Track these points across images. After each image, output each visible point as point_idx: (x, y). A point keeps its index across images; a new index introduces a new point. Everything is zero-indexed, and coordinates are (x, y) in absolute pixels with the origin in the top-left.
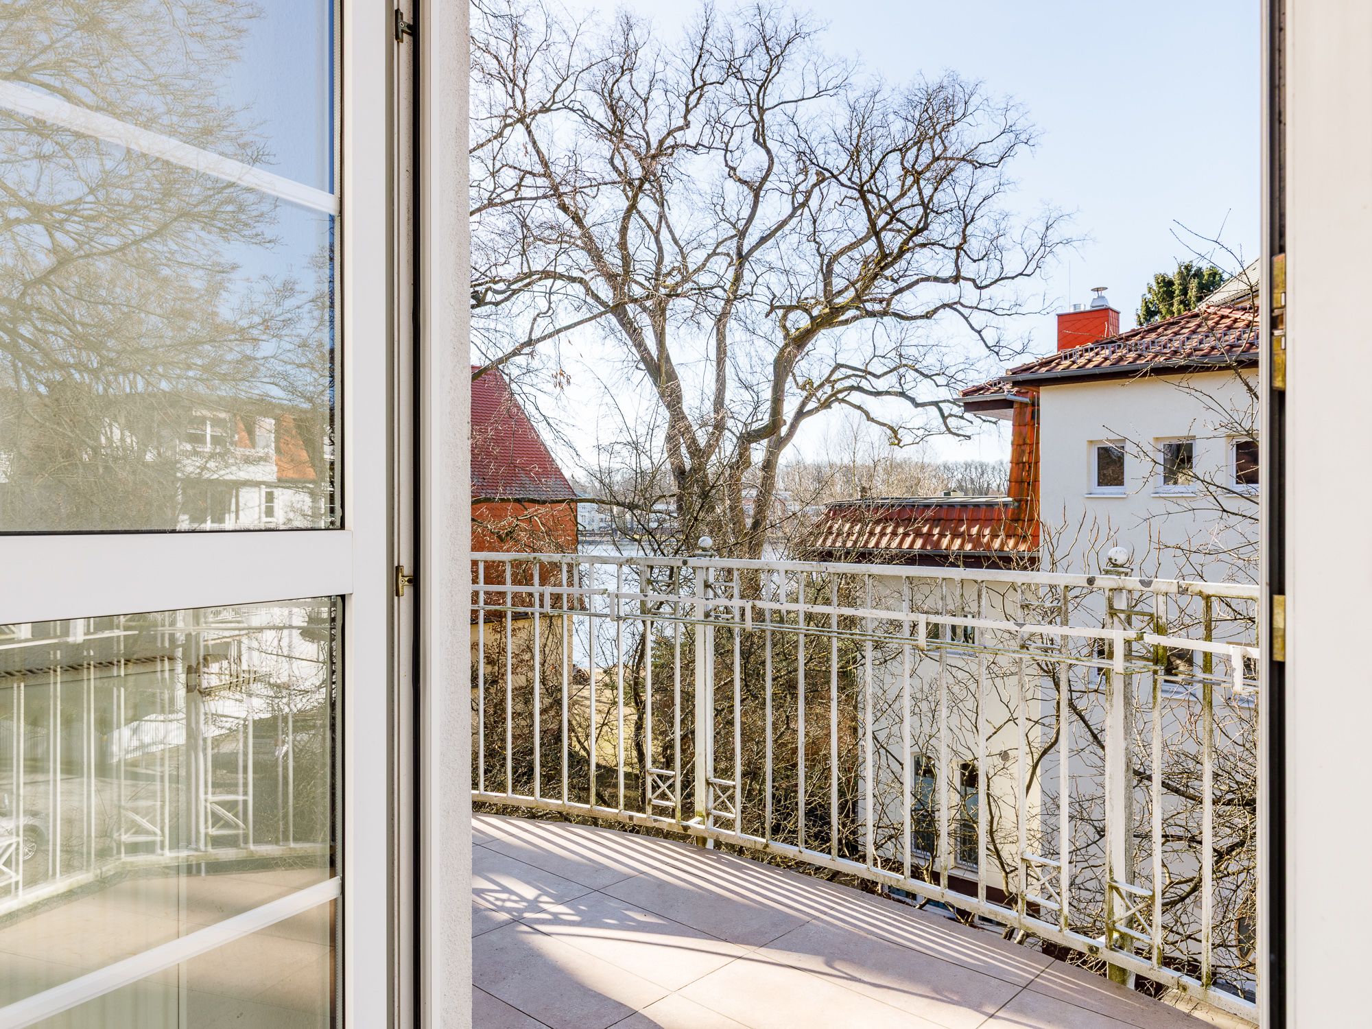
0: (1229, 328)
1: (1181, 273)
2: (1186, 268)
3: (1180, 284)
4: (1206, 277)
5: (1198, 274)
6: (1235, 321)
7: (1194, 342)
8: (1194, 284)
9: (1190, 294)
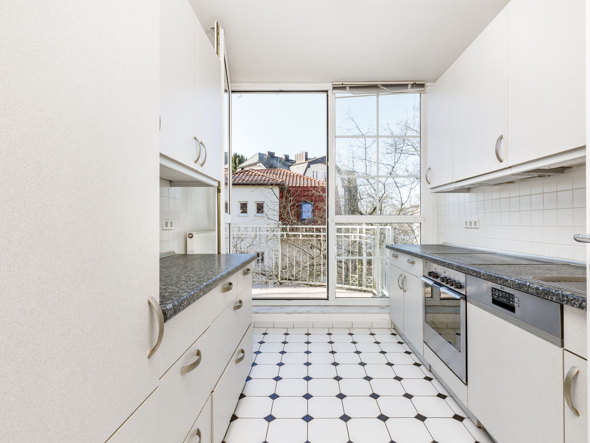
0: (255, 175)
1: (234, 155)
2: (236, 154)
3: (234, 159)
4: (240, 158)
5: (239, 157)
6: (256, 174)
7: (247, 178)
8: (238, 159)
9: (236, 162)
